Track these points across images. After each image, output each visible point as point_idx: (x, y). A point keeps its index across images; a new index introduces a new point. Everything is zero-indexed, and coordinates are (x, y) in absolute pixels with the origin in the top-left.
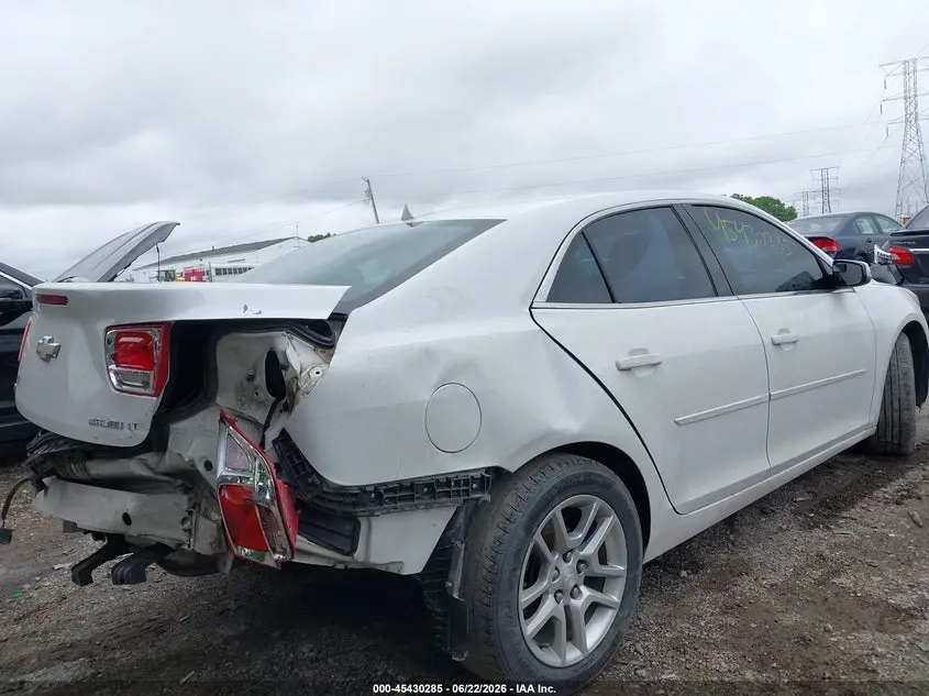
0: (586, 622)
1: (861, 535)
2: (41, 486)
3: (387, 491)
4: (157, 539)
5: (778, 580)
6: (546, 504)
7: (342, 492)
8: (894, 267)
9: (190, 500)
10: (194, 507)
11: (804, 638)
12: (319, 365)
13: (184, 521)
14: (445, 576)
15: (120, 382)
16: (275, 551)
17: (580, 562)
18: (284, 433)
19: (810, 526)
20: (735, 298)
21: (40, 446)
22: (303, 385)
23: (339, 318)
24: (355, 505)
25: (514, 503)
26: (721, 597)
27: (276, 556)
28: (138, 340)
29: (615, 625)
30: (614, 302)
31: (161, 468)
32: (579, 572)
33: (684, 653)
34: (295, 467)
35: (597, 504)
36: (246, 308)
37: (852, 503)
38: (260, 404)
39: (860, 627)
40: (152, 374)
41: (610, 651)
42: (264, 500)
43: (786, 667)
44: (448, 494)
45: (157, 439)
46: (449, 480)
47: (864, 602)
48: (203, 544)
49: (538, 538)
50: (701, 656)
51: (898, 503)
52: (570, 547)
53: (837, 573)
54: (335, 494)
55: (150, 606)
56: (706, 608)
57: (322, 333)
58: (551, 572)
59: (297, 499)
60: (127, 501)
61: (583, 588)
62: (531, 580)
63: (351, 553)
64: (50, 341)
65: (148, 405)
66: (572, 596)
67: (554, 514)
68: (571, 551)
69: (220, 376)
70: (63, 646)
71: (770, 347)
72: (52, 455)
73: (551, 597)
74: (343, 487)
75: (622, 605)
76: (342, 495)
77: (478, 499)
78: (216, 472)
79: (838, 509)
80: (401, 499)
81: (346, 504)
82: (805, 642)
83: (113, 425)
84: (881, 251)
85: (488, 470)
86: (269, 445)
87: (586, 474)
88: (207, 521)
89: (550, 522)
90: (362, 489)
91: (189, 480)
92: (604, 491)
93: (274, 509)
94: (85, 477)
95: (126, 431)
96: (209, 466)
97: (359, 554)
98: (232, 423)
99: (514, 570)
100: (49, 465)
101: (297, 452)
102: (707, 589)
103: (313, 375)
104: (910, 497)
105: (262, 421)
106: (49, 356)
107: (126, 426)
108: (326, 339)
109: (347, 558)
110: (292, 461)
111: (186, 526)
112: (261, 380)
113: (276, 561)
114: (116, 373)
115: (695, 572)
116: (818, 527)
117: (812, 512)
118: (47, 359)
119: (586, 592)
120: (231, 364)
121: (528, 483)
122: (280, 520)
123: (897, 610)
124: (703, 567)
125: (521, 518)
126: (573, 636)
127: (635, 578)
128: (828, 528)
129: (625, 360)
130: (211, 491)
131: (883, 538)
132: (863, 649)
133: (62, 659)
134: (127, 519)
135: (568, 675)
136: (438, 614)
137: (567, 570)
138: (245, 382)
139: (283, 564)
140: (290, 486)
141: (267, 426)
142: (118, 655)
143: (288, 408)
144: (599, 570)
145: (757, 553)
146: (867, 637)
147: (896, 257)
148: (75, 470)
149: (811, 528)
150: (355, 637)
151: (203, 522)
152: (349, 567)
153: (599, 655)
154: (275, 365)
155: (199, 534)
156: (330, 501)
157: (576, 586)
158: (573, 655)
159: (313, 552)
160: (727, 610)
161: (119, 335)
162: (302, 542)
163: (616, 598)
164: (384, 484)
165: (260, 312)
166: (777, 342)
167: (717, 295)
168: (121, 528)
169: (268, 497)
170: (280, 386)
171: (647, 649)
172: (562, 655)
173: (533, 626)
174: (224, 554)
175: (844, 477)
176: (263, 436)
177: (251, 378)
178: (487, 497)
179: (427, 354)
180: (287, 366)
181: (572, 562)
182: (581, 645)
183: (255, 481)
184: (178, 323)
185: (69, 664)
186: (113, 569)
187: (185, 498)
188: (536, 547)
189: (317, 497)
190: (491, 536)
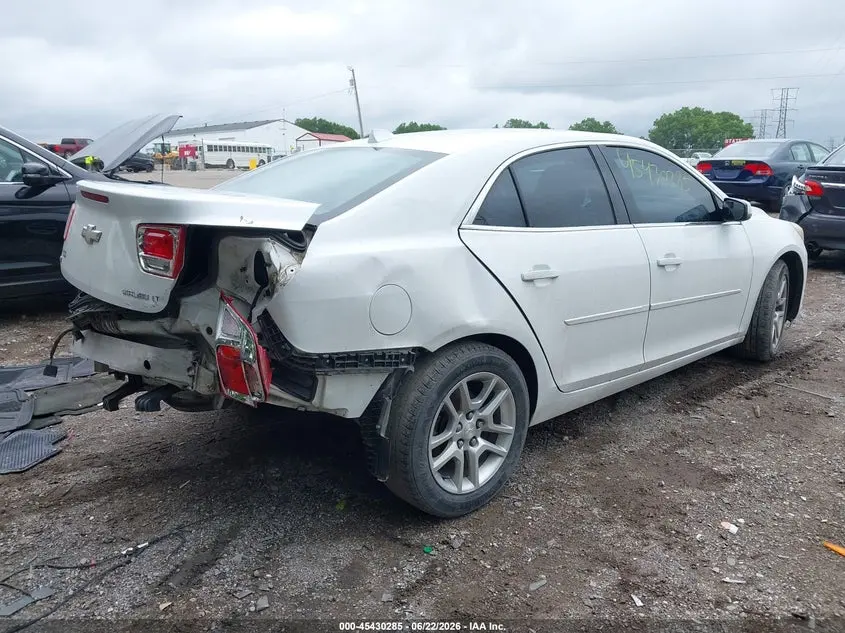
0: (480, 466)
1: (710, 420)
2: (79, 336)
3: (338, 359)
4: (169, 382)
5: (636, 447)
6: (456, 376)
7: (306, 357)
8: (805, 197)
9: (194, 355)
10: (197, 361)
11: (641, 490)
12: (293, 265)
13: (189, 369)
14: (376, 421)
15: (147, 265)
16: (253, 395)
17: (479, 420)
18: (266, 312)
19: (674, 411)
20: (631, 226)
21: (81, 306)
22: (281, 279)
23: (310, 229)
24: (313, 366)
25: (433, 375)
26: (589, 457)
27: (254, 399)
28: (162, 236)
29: (502, 468)
30: (528, 226)
31: (174, 330)
32: (477, 427)
33: (552, 493)
34: (272, 337)
35: (496, 379)
36: (242, 218)
37: (712, 396)
38: (250, 289)
39: (686, 484)
40: (172, 263)
41: (496, 488)
42: (249, 360)
43: (623, 507)
44: (383, 364)
45: (172, 309)
46: (384, 354)
47: (695, 467)
48: (203, 388)
49: (447, 400)
50: (563, 496)
51: (747, 398)
52: (472, 409)
53: (681, 446)
54: (301, 358)
55: (156, 432)
56: (577, 464)
57: (297, 241)
58: (455, 425)
59: (273, 360)
60: (147, 352)
61: (479, 439)
62: (439, 430)
63: (310, 400)
64: (93, 228)
65: (168, 283)
66: (471, 445)
67: (461, 385)
68: (473, 412)
69: (221, 267)
70: (89, 457)
71: (654, 267)
72: (91, 315)
73: (455, 443)
74: (307, 354)
75: (508, 456)
76: (305, 358)
77: (405, 369)
78: (214, 337)
79: (699, 399)
80: (348, 365)
81: (308, 366)
82: (642, 492)
83: (140, 296)
84: (797, 183)
85: (414, 349)
86: (254, 320)
87: (488, 357)
88: (206, 371)
89: (458, 389)
90: (320, 355)
91: (194, 341)
92: (502, 371)
93: (255, 366)
94: (116, 332)
95: (151, 302)
96: (210, 331)
97: (316, 401)
98: (229, 301)
99: (428, 420)
100: (89, 320)
101: (275, 327)
102: (581, 450)
103: (289, 271)
104: (759, 394)
105: (250, 302)
106: (94, 240)
107: (150, 298)
108: (299, 245)
109: (307, 404)
110: (270, 333)
111: (190, 373)
112: (251, 271)
113: (254, 402)
114: (144, 258)
115: (575, 438)
116: (680, 412)
117: (679, 399)
118: (92, 241)
119: (482, 442)
120: (229, 259)
121: (444, 361)
122: (258, 375)
123: (717, 474)
124: (582, 434)
125: (436, 385)
126: (469, 473)
127: (520, 436)
128: (687, 414)
129: (528, 274)
130: (211, 349)
131: (726, 424)
132: (682, 499)
133: (90, 465)
134: (147, 365)
135: (463, 500)
136: (370, 448)
137: (469, 425)
138: (239, 273)
139: (259, 404)
140: (268, 350)
141: (254, 305)
142: (132, 465)
143: (269, 294)
144: (493, 427)
145: (626, 428)
146: (687, 492)
147: (809, 189)
148: (108, 326)
149: (674, 412)
150: (310, 465)
151: (203, 371)
152: (309, 410)
153: (487, 490)
154: (262, 262)
155: (201, 379)
156: (297, 363)
157: (474, 437)
158: (467, 487)
159: (283, 398)
160: (591, 466)
161: (148, 230)
162: (274, 390)
163: (504, 450)
164: (336, 354)
165: (252, 222)
166: (661, 263)
167: (616, 223)
168: (143, 371)
169: (251, 357)
170: (264, 277)
171: (525, 489)
172: (459, 485)
173: (438, 462)
174: (219, 395)
175: (714, 375)
176: (251, 314)
177: (244, 269)
178: (411, 368)
179: (375, 261)
180: (270, 264)
181: (473, 421)
182: (474, 480)
183: (243, 345)
184: (191, 227)
185: (96, 469)
186: (136, 401)
187: (191, 353)
188: (445, 407)
189: (288, 359)
190: (413, 395)
